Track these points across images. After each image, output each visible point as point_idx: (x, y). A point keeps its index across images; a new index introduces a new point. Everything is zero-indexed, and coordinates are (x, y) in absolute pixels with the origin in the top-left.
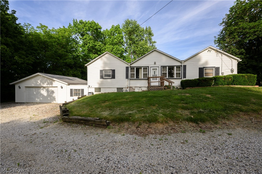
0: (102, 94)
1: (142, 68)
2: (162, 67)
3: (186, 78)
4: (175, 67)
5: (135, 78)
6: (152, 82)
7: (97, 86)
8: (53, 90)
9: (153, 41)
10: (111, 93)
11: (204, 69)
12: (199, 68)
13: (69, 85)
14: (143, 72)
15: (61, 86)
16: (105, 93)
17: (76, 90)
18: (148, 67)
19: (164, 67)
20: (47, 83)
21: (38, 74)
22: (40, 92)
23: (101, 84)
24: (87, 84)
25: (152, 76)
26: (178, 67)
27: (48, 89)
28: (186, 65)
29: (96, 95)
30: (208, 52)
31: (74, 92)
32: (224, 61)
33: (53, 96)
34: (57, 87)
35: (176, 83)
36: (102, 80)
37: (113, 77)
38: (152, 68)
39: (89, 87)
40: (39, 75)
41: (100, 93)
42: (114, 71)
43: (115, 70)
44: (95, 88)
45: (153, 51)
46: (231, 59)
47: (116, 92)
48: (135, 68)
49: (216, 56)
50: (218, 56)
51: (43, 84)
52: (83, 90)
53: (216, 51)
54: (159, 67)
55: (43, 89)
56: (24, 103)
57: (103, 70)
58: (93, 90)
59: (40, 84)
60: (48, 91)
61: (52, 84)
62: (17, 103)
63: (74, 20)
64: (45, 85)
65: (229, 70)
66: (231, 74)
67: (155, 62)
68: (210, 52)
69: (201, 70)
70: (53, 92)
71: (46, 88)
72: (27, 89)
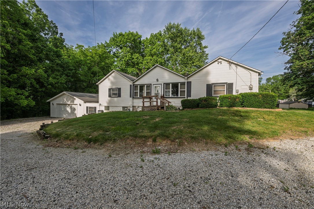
0: (110, 112)
1: (145, 86)
2: (165, 84)
3: (191, 97)
4: (179, 84)
5: (139, 97)
6: (146, 102)
7: (106, 105)
8: (75, 107)
9: (203, 46)
10: (117, 111)
11: (213, 85)
12: (207, 84)
13: (85, 103)
14: (146, 91)
15: (80, 104)
16: (113, 112)
17: (91, 107)
18: (151, 84)
19: (167, 85)
20: (70, 101)
21: (64, 92)
22: (66, 109)
23: (110, 102)
24: (98, 102)
25: (154, 95)
26: (183, 84)
27: (71, 106)
28: (191, 82)
29: (106, 114)
30: (218, 64)
31: (89, 109)
32: (239, 75)
33: (75, 113)
34: (77, 104)
35: (176, 103)
36: (109, 98)
37: (119, 96)
38: (154, 86)
39: (100, 105)
40: (64, 94)
41: (109, 111)
42: (119, 89)
43: (121, 88)
44: (105, 106)
45: (155, 67)
46: (250, 71)
47: (122, 111)
48: (139, 86)
49: (229, 68)
50: (231, 68)
51: (68, 102)
52: (95, 108)
53: (228, 62)
54: (162, 84)
55: (68, 106)
56: (56, 118)
57: (111, 88)
58: (103, 108)
59: (66, 102)
60: (71, 108)
61: (73, 102)
62: (52, 117)
63: (114, 33)
64: (69, 103)
65: (247, 86)
66: (250, 91)
67: (157, 79)
68: (221, 64)
69: (209, 87)
70: (74, 109)
71: (70, 105)
72: (58, 106)
